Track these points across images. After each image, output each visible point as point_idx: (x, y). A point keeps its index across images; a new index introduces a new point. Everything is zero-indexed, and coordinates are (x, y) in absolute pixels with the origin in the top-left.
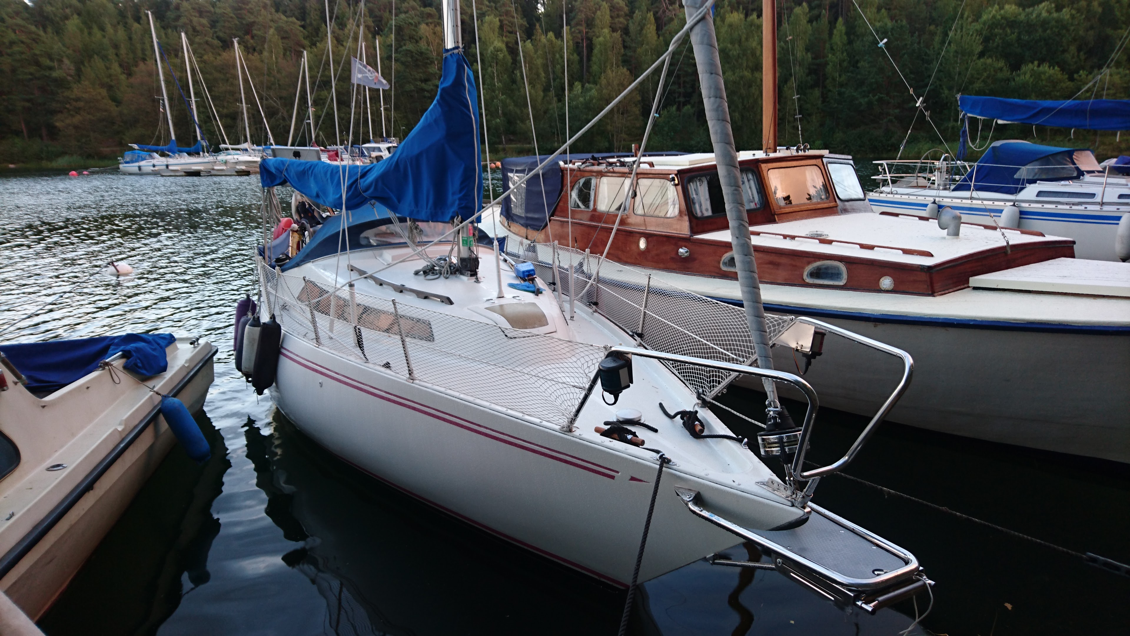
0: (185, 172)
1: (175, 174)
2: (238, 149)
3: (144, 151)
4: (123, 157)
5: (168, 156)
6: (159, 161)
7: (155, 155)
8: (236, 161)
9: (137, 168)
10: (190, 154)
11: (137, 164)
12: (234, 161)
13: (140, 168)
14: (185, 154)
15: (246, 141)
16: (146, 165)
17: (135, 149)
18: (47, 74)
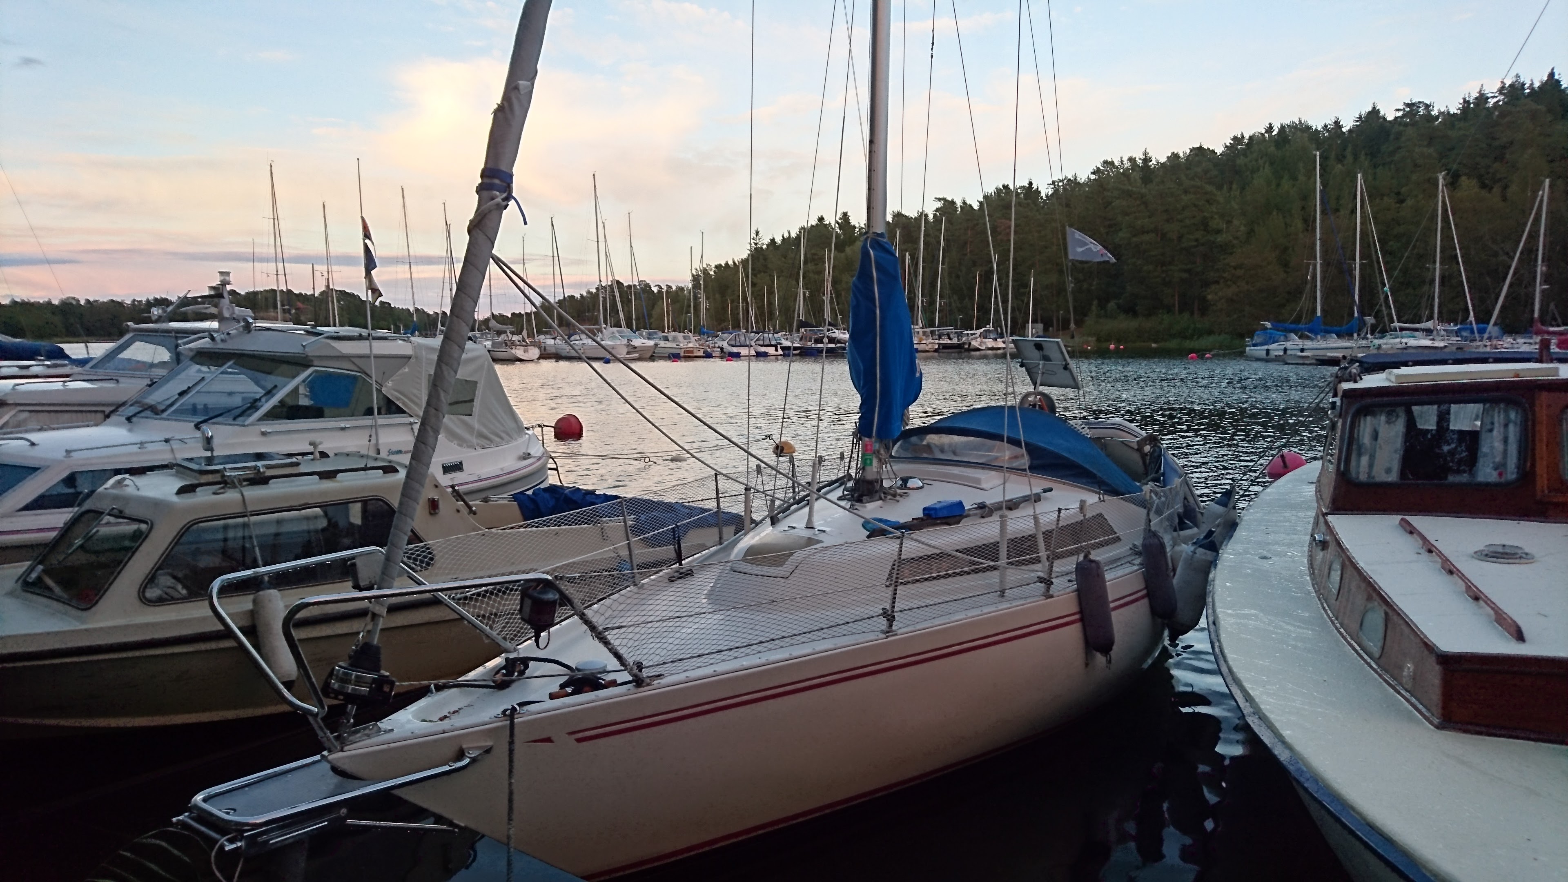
0: (1317, 360)
1: (1302, 362)
2: (1416, 330)
3: (1278, 330)
4: (1252, 338)
5: (1308, 338)
6: (1294, 343)
7: (1293, 335)
8: (1404, 346)
9: (1265, 352)
10: (1340, 336)
11: (1266, 347)
12: (1400, 346)
13: (1268, 351)
14: (1334, 336)
15: (1430, 318)
16: (1276, 348)
17: (1266, 329)
18: (1212, 239)
